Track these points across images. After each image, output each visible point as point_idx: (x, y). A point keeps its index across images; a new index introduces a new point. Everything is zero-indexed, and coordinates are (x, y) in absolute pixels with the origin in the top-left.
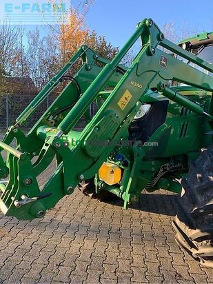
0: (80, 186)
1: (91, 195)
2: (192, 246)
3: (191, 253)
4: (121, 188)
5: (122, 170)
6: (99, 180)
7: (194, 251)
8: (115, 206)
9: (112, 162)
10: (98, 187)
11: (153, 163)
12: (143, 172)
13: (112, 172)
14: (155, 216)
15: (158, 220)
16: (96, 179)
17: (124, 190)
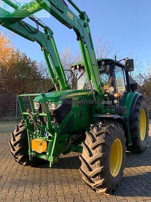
0: (16, 158)
1: (25, 163)
2: (91, 182)
3: (91, 187)
4: (47, 154)
5: (48, 142)
6: (31, 151)
7: (92, 185)
8: (42, 169)
9: (41, 138)
10: (31, 156)
11: (66, 136)
12: (60, 142)
13: (41, 144)
14: (68, 171)
15: (70, 173)
16: (29, 151)
17: (50, 155)
